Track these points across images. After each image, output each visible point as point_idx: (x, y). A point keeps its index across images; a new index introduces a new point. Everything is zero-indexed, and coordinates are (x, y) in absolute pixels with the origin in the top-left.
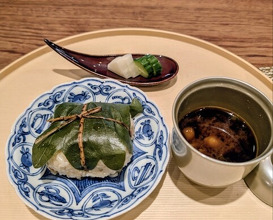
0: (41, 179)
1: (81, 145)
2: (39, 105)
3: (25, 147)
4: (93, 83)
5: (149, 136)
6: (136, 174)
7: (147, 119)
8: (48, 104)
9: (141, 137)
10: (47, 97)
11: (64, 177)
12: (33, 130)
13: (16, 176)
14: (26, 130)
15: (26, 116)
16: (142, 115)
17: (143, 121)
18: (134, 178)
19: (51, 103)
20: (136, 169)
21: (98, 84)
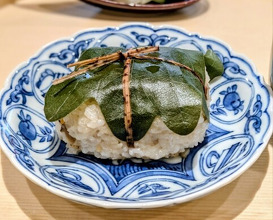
0: (50, 159)
1: (127, 92)
2: (52, 56)
3: (25, 112)
4: (140, 31)
5: (235, 109)
6: (214, 160)
7: (230, 84)
8: (65, 57)
9: (220, 111)
10: (65, 46)
11: (90, 158)
12: (38, 92)
13: (12, 143)
14: (28, 88)
15: (30, 68)
16: (222, 79)
17: (224, 88)
18: (210, 165)
19: (70, 57)
20: (214, 153)
21: (148, 33)
